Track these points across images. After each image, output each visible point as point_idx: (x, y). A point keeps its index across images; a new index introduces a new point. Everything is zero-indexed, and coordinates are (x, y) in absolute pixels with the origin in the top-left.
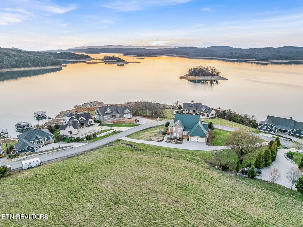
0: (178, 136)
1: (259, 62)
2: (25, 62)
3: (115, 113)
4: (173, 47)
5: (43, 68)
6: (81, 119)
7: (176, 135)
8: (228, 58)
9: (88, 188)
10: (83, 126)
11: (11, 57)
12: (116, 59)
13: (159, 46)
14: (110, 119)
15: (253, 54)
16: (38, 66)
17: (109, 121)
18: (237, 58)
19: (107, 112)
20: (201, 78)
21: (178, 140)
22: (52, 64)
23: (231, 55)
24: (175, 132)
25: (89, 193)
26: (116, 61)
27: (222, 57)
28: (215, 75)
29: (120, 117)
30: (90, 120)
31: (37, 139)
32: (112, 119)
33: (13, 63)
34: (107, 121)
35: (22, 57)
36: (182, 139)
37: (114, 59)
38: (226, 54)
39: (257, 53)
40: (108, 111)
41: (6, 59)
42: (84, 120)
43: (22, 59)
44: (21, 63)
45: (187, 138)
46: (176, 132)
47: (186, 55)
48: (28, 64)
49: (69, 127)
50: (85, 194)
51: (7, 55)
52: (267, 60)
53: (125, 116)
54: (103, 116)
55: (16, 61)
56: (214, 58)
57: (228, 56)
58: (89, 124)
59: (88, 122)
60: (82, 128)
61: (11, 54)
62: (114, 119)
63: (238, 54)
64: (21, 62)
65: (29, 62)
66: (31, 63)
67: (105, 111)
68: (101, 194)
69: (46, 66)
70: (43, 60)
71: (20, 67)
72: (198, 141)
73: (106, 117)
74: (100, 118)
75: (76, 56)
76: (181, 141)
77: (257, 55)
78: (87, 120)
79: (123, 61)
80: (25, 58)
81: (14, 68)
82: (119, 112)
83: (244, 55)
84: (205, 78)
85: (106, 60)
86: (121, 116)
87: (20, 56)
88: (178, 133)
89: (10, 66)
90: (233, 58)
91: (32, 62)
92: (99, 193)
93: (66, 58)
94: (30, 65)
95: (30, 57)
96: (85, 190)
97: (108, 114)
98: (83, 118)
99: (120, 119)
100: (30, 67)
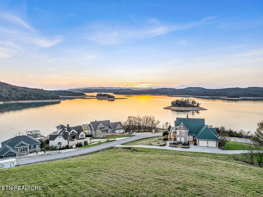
0: (183, 140)
1: (231, 98)
2: (29, 96)
3: (107, 128)
4: (155, 88)
5: (44, 101)
6: (73, 132)
7: (181, 139)
8: (203, 96)
9: (71, 182)
10: (74, 139)
11: (18, 92)
12: (107, 96)
13: (143, 87)
14: (101, 134)
15: (225, 92)
16: (41, 99)
17: (101, 135)
18: (210, 96)
19: (99, 127)
20: (183, 109)
21: (184, 144)
22: (52, 98)
23: (205, 93)
24: (178, 136)
25: (73, 188)
26: (107, 97)
27: (197, 95)
28: (195, 107)
29: (112, 133)
30: (82, 133)
31: (22, 145)
32: (104, 134)
33: (19, 96)
34: (98, 136)
35: (28, 92)
36: (188, 144)
37: (105, 96)
38: (201, 92)
39: (228, 92)
40: (101, 126)
41: (14, 93)
42: (75, 132)
43: (27, 93)
44: (26, 97)
45: (194, 143)
46: (181, 136)
47: (166, 94)
48: (32, 98)
49: (60, 137)
50: (65, 189)
51: (15, 90)
52: (238, 97)
53: (117, 131)
54: (95, 130)
55: (22, 95)
56: (190, 96)
57: (203, 94)
58: (80, 137)
59: (79, 135)
60: (72, 141)
61: (19, 89)
62: (106, 134)
63: (212, 93)
64: (26, 95)
65: (32, 96)
66: (34, 97)
67: (97, 126)
68: (95, 189)
69: (46, 99)
70: (45, 95)
71: (25, 100)
72: (208, 145)
73: (98, 131)
74: (92, 132)
75: (74, 93)
76: (186, 145)
77: (228, 93)
78: (79, 133)
79: (113, 97)
80: (30, 93)
81: (19, 100)
82: (111, 127)
83: (217, 93)
84: (187, 109)
85: (98, 97)
86: (113, 131)
87: (26, 91)
88: (183, 137)
89: (16, 99)
90: (208, 96)
91: (36, 96)
92: (90, 188)
93: (64, 95)
94: (34, 98)
95: (34, 92)
96: (66, 184)
97: (101, 128)
98: (75, 131)
99: (112, 134)
100: (33, 100)
